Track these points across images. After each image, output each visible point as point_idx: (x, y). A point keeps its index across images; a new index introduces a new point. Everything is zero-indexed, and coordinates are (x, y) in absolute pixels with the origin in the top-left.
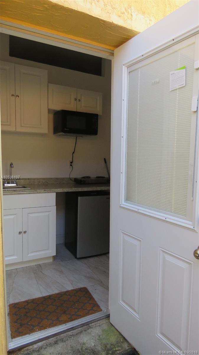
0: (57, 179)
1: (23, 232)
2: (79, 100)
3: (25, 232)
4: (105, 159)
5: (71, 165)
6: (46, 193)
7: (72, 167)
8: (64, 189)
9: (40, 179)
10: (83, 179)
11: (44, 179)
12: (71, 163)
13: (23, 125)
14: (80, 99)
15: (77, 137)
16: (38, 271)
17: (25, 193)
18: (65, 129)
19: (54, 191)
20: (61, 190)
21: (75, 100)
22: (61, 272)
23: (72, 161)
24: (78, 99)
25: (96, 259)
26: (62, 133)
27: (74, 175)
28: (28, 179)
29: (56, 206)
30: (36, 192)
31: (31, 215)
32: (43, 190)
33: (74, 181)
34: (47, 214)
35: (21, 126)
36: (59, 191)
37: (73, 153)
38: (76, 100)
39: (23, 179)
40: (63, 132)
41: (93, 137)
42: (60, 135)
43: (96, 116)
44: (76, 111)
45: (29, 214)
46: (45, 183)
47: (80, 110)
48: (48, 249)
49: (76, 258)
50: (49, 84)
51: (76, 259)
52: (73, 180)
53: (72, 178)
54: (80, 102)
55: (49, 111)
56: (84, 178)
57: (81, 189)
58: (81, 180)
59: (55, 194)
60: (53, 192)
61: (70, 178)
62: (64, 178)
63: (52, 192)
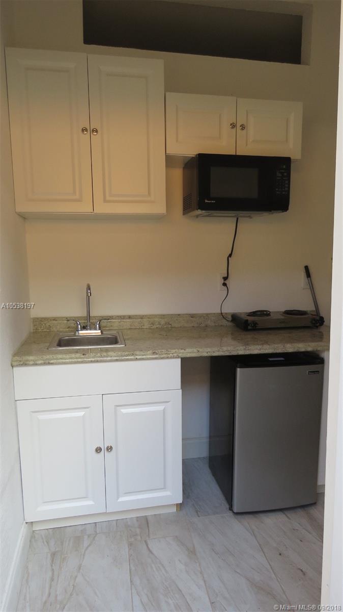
0: (192, 316)
1: (106, 447)
2: (243, 127)
3: (110, 449)
4: (307, 268)
5: (225, 284)
6: (156, 359)
7: (225, 288)
8: (200, 350)
9: (155, 316)
10: (250, 319)
11: (163, 316)
12: (225, 279)
13: (108, 198)
14: (245, 124)
15: (239, 218)
16: (139, 538)
17: (109, 358)
18: (206, 201)
19: (175, 355)
20: (193, 352)
21: (232, 128)
22: (192, 553)
23: (226, 276)
24: (238, 125)
25: (280, 518)
26: (199, 212)
27: (231, 308)
28: (130, 317)
29: (181, 390)
30: (132, 357)
31: (124, 411)
32: (150, 352)
33: (232, 321)
34: (160, 408)
35: (105, 201)
36: (189, 355)
37: (230, 255)
38: (233, 126)
39: (118, 316)
40: (202, 209)
41: (277, 216)
42: (197, 216)
43: (285, 162)
44: (235, 154)
45: (118, 408)
46: (165, 326)
47: (243, 151)
48: (164, 489)
49: (231, 508)
50: (167, 94)
51: (231, 513)
52: (230, 318)
53: (226, 314)
54: (244, 131)
55: (170, 160)
56: (254, 314)
57: (245, 349)
58: (247, 320)
59: (179, 361)
60: (174, 358)
61: (222, 313)
62: (207, 314)
63: (171, 358)
